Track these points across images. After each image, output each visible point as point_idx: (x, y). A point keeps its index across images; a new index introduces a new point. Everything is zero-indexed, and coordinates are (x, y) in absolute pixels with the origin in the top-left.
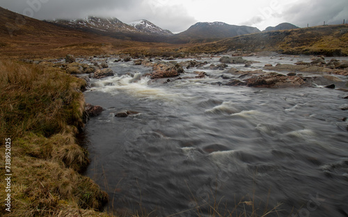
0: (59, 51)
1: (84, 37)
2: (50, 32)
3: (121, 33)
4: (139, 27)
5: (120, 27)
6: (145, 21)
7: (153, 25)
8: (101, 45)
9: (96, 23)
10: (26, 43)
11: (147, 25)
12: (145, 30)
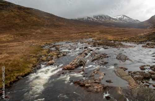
0: (72, 36)
1: (89, 27)
2: (73, 25)
3: (110, 23)
4: (120, 19)
5: (109, 20)
6: (124, 16)
7: (128, 18)
8: (93, 32)
9: (97, 18)
10: (61, 32)
11: (125, 18)
12: (124, 20)
